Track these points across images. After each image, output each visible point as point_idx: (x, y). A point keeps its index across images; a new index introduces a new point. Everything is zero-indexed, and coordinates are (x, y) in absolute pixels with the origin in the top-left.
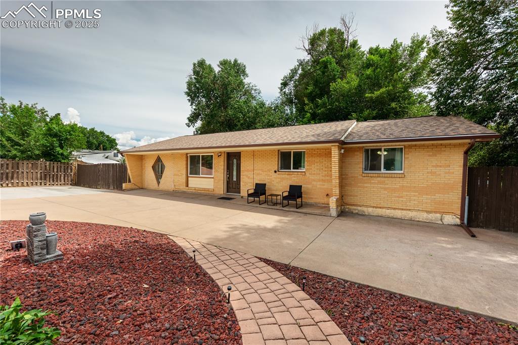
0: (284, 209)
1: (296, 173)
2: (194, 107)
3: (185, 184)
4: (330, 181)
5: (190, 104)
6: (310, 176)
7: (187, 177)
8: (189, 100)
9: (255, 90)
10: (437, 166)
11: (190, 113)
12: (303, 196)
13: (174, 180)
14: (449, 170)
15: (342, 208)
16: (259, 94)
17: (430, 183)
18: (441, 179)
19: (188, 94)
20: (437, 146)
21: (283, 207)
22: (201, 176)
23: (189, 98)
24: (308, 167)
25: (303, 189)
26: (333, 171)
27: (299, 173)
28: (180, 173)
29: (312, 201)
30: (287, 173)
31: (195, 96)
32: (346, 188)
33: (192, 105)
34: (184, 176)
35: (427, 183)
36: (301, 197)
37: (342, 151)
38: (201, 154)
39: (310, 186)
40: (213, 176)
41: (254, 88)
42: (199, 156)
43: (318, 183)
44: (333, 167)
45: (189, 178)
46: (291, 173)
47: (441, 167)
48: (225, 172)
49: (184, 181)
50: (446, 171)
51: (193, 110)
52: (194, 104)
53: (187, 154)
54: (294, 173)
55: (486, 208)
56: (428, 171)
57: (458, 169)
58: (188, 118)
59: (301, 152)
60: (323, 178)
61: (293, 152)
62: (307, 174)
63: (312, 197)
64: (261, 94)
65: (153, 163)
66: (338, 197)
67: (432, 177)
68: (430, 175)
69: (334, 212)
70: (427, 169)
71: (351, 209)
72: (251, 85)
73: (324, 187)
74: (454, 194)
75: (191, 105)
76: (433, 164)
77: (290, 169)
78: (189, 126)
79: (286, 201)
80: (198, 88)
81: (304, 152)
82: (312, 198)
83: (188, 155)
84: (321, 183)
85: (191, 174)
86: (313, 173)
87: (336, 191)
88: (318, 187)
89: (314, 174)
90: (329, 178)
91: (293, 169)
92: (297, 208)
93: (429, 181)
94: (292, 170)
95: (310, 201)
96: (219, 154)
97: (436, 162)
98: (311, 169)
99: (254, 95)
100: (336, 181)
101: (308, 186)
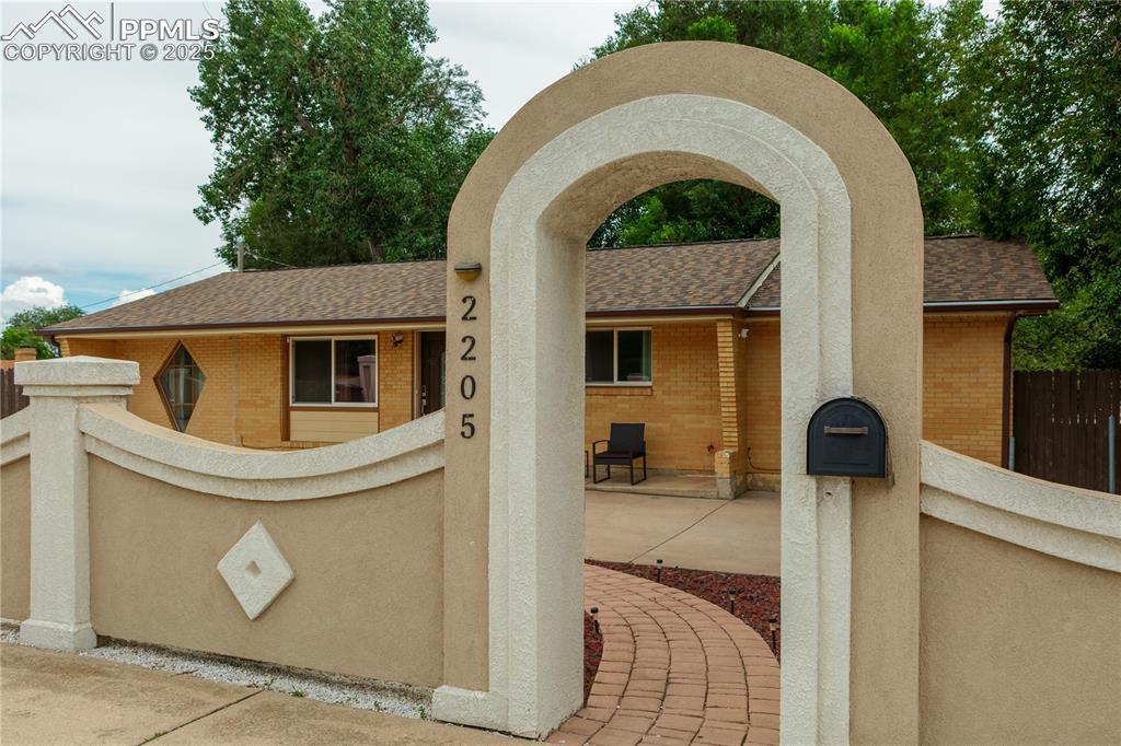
0: (598, 486)
1: (628, 392)
2: (227, 147)
3: (279, 433)
4: (716, 410)
5: (211, 134)
6: (665, 397)
7: (287, 410)
8: (207, 120)
9: (460, 87)
10: (953, 370)
11: (212, 169)
12: (647, 451)
13: (237, 420)
14: (978, 378)
15: (749, 479)
16: (475, 101)
17: (941, 411)
18: (963, 400)
19: (203, 98)
20: (951, 323)
21: (595, 482)
22: (334, 404)
23: (207, 112)
24: (660, 375)
25: (646, 434)
26: (721, 385)
27: (636, 391)
28: (262, 398)
29: (672, 466)
30: (602, 391)
31: (234, 106)
32: (757, 427)
33: (217, 138)
34: (277, 406)
35: (935, 410)
36: (643, 454)
37: (744, 333)
38: (334, 339)
39: (665, 426)
40: (375, 405)
41: (457, 79)
42: (330, 342)
43: (687, 416)
44: (721, 374)
45: (293, 414)
46: (615, 391)
47: (961, 370)
48: (416, 392)
49: (276, 420)
50: (972, 381)
51: (224, 159)
52: (227, 136)
53: (285, 336)
54: (623, 391)
55: (1051, 464)
56: (937, 381)
57: (994, 375)
58: (204, 190)
59: (641, 332)
60: (699, 403)
61: (619, 333)
62: (658, 394)
63: (671, 453)
64: (481, 103)
65: (158, 368)
66: (737, 449)
67: (945, 395)
68: (940, 390)
69: (725, 488)
70: (934, 377)
71: (770, 481)
72: (444, 68)
73: (702, 426)
74: (989, 433)
75: (216, 140)
76: (946, 366)
77: (612, 380)
78: (206, 221)
79: (604, 467)
80: (243, 78)
81: (648, 332)
82: (671, 457)
83: (290, 341)
84: (694, 416)
85: (297, 399)
86: (673, 389)
87: (732, 435)
88: (687, 426)
89: (676, 392)
90: (714, 402)
91: (619, 379)
92: (633, 484)
93: (938, 405)
94: (616, 383)
95: (666, 467)
96: (397, 339)
97: (952, 360)
98: (668, 379)
99: (457, 104)
100: (729, 410)
101: (660, 425)
